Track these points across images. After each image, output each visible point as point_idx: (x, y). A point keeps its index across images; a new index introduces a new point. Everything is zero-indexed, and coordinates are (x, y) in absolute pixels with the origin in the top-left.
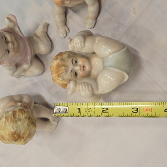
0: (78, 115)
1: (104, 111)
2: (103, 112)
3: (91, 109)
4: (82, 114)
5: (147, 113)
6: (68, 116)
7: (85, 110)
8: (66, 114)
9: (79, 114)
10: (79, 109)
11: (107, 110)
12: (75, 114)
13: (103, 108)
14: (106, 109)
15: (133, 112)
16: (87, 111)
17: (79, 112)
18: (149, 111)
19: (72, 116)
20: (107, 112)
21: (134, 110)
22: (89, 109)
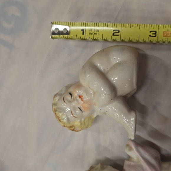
0: (81, 38)
1: (115, 34)
2: (113, 34)
3: (98, 31)
4: (87, 37)
5: (167, 37)
6: (70, 39)
7: (91, 32)
8: (66, 36)
9: (83, 36)
10: (83, 30)
11: (119, 32)
12: (78, 37)
13: (114, 31)
14: (117, 31)
15: (150, 36)
16: (94, 34)
17: (83, 34)
18: (169, 35)
19: (74, 39)
20: (119, 35)
21: (151, 34)
22: (96, 31)
